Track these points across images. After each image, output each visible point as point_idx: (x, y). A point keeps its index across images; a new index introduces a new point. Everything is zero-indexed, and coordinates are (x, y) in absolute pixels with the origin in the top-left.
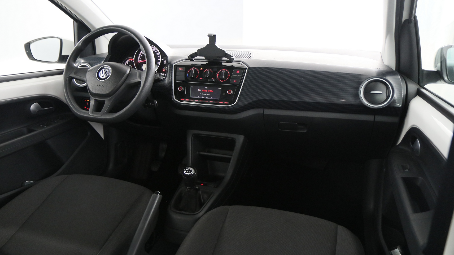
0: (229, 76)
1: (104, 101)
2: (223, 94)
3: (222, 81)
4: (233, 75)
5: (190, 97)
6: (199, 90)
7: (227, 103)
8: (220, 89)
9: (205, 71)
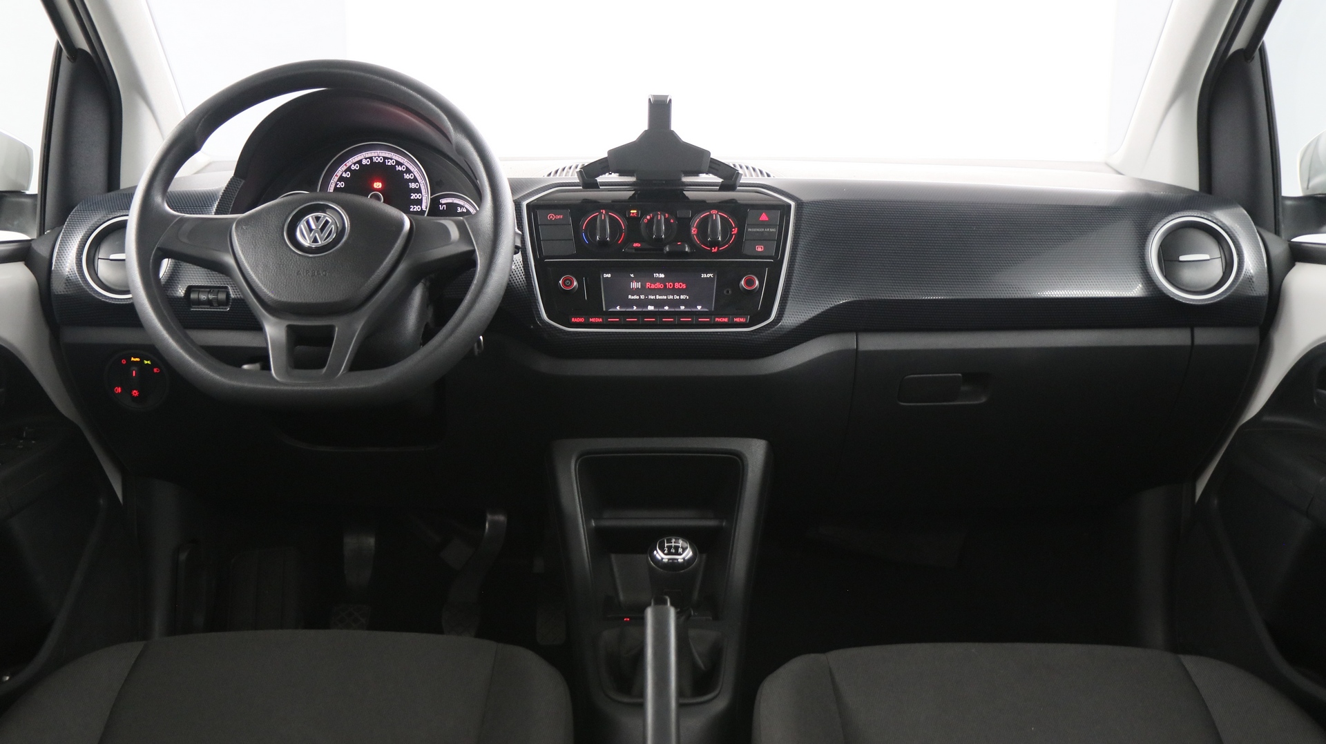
0: (736, 232)
1: (330, 329)
2: (725, 292)
3: (714, 250)
4: (749, 230)
5: (604, 310)
6: (635, 285)
7: (742, 320)
8: (709, 275)
9: (645, 221)
